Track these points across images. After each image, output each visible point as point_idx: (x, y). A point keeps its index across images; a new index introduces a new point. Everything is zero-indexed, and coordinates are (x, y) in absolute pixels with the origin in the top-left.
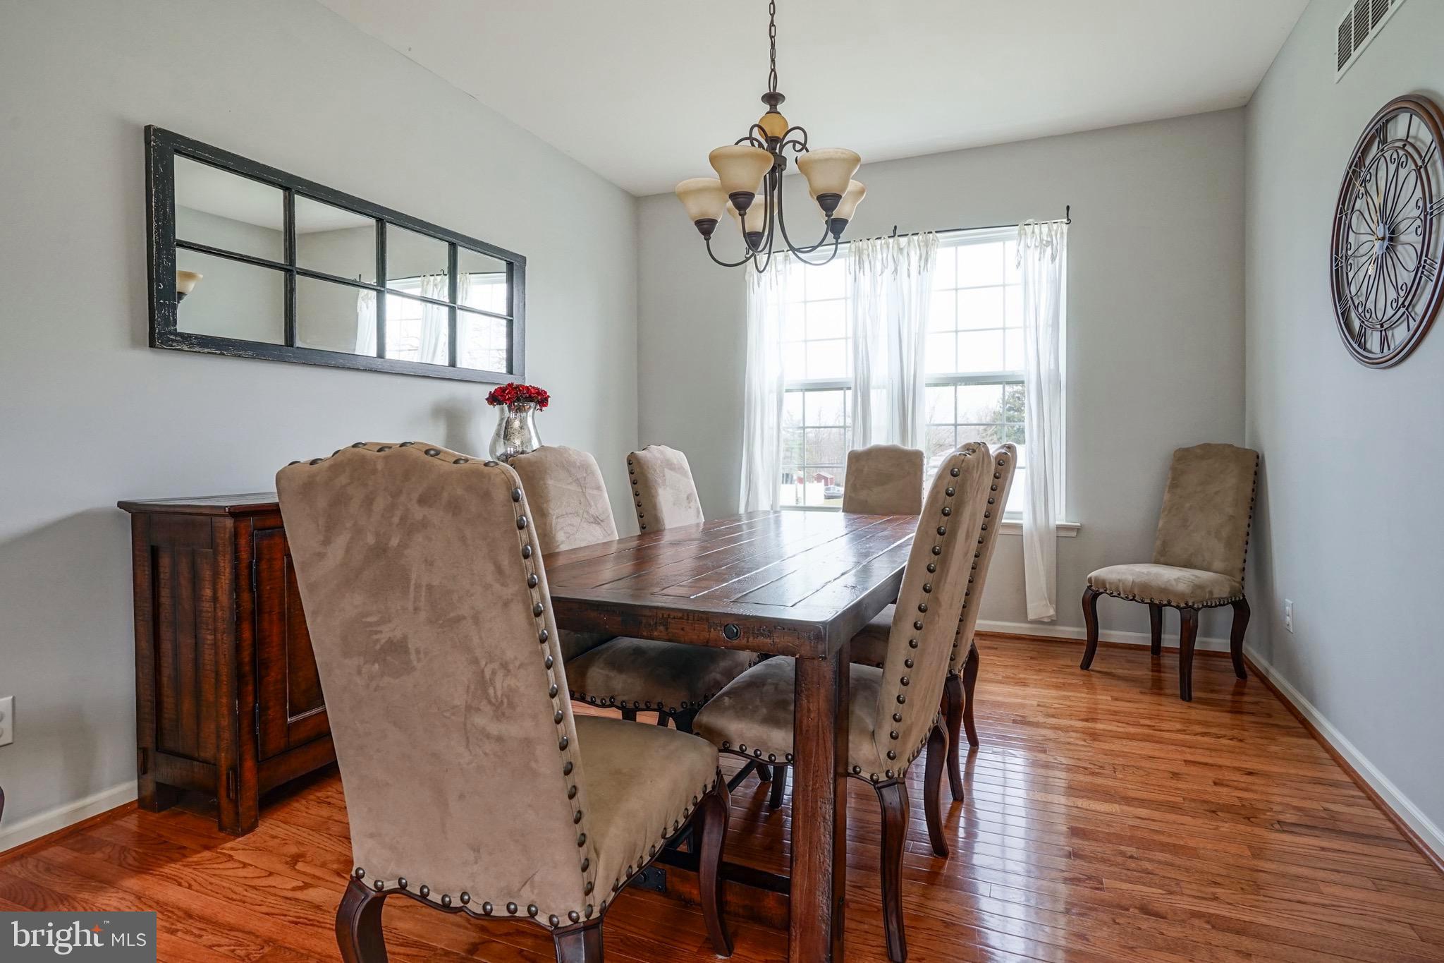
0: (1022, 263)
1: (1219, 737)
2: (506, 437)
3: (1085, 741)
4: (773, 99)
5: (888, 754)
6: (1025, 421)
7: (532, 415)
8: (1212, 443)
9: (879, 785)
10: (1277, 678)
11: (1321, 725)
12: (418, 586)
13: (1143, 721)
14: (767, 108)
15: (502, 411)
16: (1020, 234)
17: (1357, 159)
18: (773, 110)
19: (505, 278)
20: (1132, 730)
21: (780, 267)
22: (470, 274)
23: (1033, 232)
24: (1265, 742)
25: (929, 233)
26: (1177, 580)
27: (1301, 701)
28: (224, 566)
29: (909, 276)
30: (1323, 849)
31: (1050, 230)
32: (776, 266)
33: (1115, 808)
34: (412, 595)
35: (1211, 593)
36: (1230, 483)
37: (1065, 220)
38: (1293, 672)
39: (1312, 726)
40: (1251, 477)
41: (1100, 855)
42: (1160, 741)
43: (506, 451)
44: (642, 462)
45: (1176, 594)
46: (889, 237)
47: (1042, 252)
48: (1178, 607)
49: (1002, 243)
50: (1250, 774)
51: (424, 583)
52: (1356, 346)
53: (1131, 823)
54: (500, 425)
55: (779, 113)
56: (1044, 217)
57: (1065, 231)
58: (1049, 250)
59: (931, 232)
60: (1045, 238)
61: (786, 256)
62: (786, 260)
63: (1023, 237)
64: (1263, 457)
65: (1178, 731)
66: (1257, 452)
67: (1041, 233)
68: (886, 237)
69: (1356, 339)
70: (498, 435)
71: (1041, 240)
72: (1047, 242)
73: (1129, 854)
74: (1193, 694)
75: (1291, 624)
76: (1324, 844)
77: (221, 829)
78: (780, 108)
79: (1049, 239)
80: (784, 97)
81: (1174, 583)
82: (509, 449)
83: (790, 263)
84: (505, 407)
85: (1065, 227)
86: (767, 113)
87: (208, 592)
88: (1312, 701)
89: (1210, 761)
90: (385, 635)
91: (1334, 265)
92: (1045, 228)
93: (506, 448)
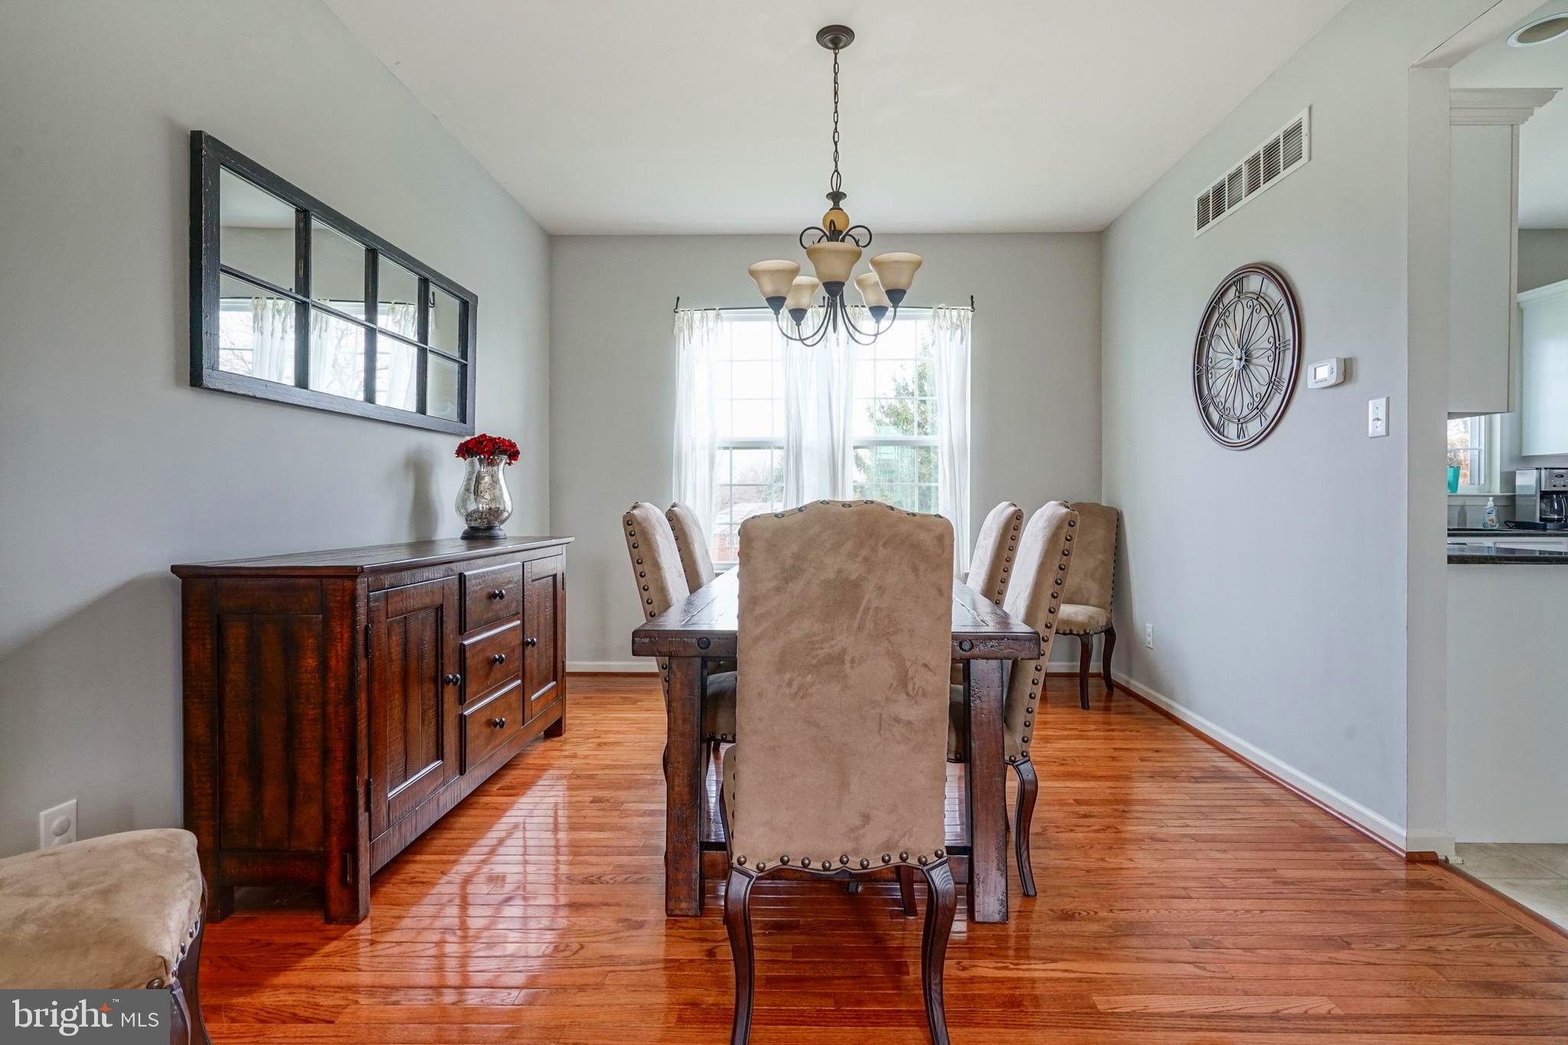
0: (936, 342)
1: (1123, 731)
2: (477, 493)
3: (1039, 744)
4: (836, 197)
5: (1023, 740)
6: (939, 481)
7: (503, 470)
8: (1084, 501)
9: (1017, 763)
10: (1138, 686)
11: (1184, 714)
12: (866, 610)
13: (1068, 726)
14: (831, 204)
15: (472, 464)
16: (934, 316)
17: (1217, 298)
18: (836, 207)
19: (364, 308)
20: (1066, 733)
21: (711, 324)
22: (330, 300)
23: (945, 316)
24: (1154, 730)
25: (856, 306)
26: (1075, 613)
27: (1162, 700)
28: (341, 632)
29: (838, 345)
30: (1226, 789)
31: (959, 315)
32: (707, 323)
33: (1092, 784)
34: (859, 616)
35: (1098, 622)
36: (1100, 533)
37: (970, 308)
38: (1154, 681)
39: (1173, 716)
40: (1115, 530)
41: (1105, 813)
42: (1088, 738)
43: (478, 508)
44: (681, 519)
45: (1075, 623)
46: (820, 306)
47: (953, 334)
48: (1078, 635)
49: (914, 321)
50: (1157, 751)
51: (874, 606)
52: (1216, 433)
53: (1109, 792)
54: (469, 479)
55: (841, 210)
56: (953, 304)
57: (970, 317)
58: (959, 332)
59: (858, 306)
60: (955, 322)
61: (718, 315)
62: (718, 318)
63: (937, 319)
64: (1122, 513)
65: (1095, 730)
66: (1116, 509)
67: (951, 317)
68: (817, 306)
69: (1216, 430)
70: (467, 490)
71: (952, 323)
72: (958, 326)
73: (1121, 809)
74: (1090, 704)
75: (1151, 642)
76: (1226, 786)
77: (329, 920)
78: (842, 204)
79: (959, 323)
80: (845, 195)
81: (1074, 615)
82: (481, 505)
83: (722, 321)
84: (476, 459)
85: (970, 314)
86: (831, 209)
87: (311, 662)
88: (1172, 697)
89: (1127, 747)
90: (826, 650)
91: (1196, 372)
92: (955, 313)
93: (478, 505)
